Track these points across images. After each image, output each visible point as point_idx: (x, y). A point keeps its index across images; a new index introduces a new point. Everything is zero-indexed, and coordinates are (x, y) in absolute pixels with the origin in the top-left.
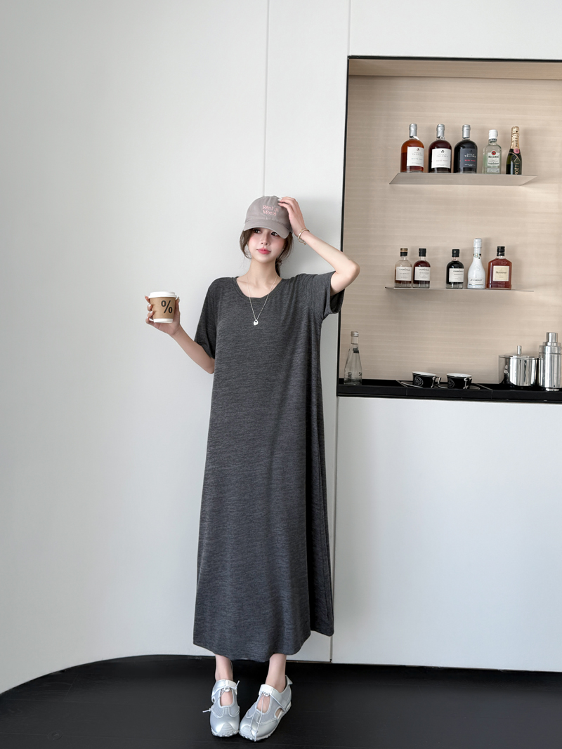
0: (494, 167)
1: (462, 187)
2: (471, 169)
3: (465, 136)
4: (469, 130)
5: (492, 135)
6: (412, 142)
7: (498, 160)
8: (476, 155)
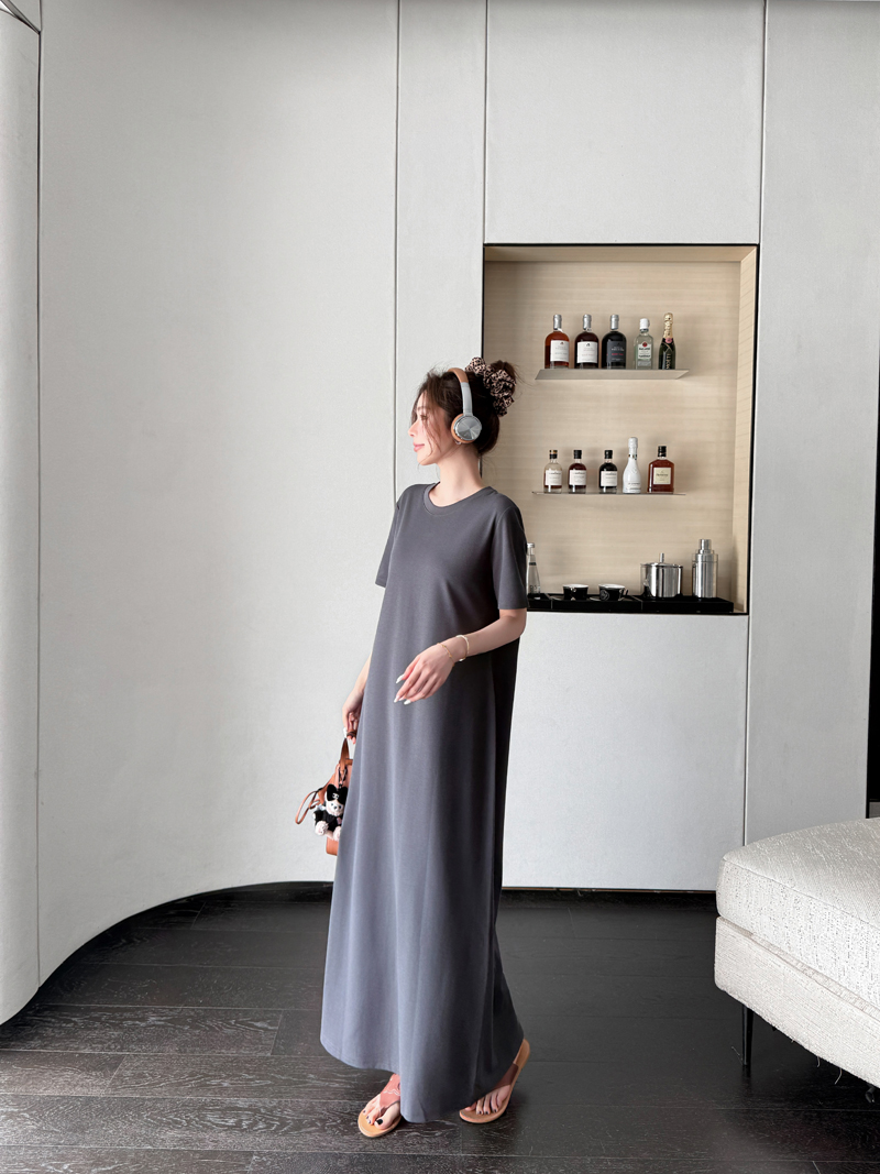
0: (647, 361)
1: (612, 384)
2: (620, 364)
3: (613, 327)
4: (617, 320)
5: (643, 326)
6: (556, 335)
7: (649, 352)
8: (625, 347)
